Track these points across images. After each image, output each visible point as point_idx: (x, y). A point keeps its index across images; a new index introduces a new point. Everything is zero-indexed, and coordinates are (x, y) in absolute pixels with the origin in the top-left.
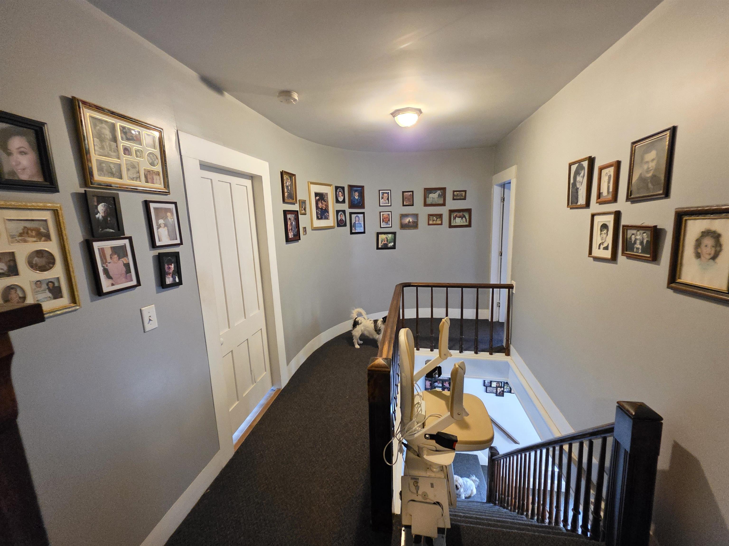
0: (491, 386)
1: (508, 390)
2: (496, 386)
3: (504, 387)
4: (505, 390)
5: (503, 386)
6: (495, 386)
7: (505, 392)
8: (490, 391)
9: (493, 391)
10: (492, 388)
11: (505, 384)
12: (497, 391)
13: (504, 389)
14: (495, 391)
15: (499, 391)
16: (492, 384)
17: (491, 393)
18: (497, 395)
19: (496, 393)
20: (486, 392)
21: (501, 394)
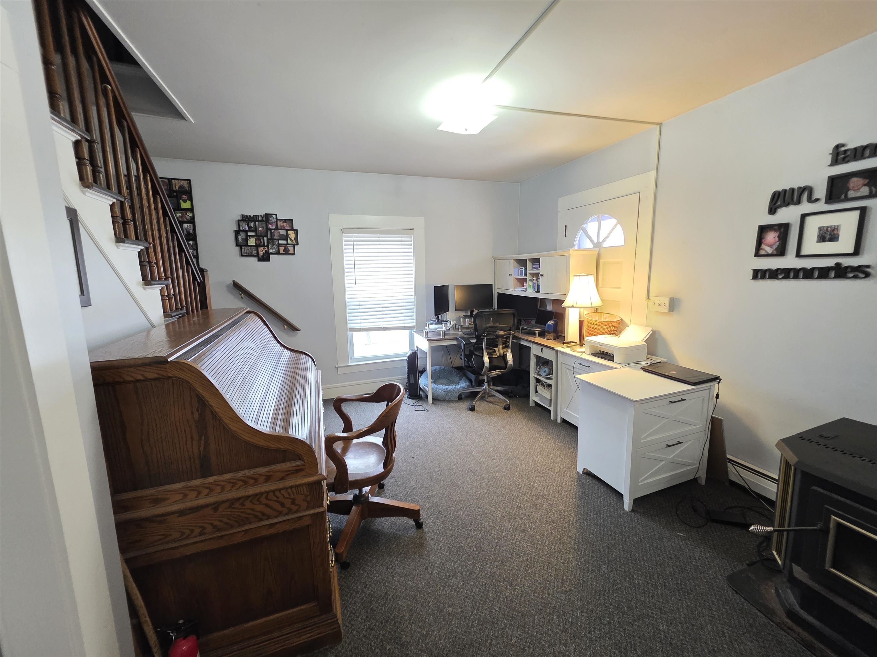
0: (247, 245)
1: (275, 250)
2: (256, 243)
3: (268, 246)
4: (271, 251)
5: (266, 244)
6: (254, 245)
7: (272, 254)
8: (246, 253)
9: (252, 254)
10: (250, 247)
11: (270, 241)
12: (258, 253)
13: (268, 249)
14: (254, 252)
15: (261, 253)
16: (249, 241)
17: (249, 256)
18: (260, 260)
19: (257, 255)
20: (242, 255)
21: (265, 258)
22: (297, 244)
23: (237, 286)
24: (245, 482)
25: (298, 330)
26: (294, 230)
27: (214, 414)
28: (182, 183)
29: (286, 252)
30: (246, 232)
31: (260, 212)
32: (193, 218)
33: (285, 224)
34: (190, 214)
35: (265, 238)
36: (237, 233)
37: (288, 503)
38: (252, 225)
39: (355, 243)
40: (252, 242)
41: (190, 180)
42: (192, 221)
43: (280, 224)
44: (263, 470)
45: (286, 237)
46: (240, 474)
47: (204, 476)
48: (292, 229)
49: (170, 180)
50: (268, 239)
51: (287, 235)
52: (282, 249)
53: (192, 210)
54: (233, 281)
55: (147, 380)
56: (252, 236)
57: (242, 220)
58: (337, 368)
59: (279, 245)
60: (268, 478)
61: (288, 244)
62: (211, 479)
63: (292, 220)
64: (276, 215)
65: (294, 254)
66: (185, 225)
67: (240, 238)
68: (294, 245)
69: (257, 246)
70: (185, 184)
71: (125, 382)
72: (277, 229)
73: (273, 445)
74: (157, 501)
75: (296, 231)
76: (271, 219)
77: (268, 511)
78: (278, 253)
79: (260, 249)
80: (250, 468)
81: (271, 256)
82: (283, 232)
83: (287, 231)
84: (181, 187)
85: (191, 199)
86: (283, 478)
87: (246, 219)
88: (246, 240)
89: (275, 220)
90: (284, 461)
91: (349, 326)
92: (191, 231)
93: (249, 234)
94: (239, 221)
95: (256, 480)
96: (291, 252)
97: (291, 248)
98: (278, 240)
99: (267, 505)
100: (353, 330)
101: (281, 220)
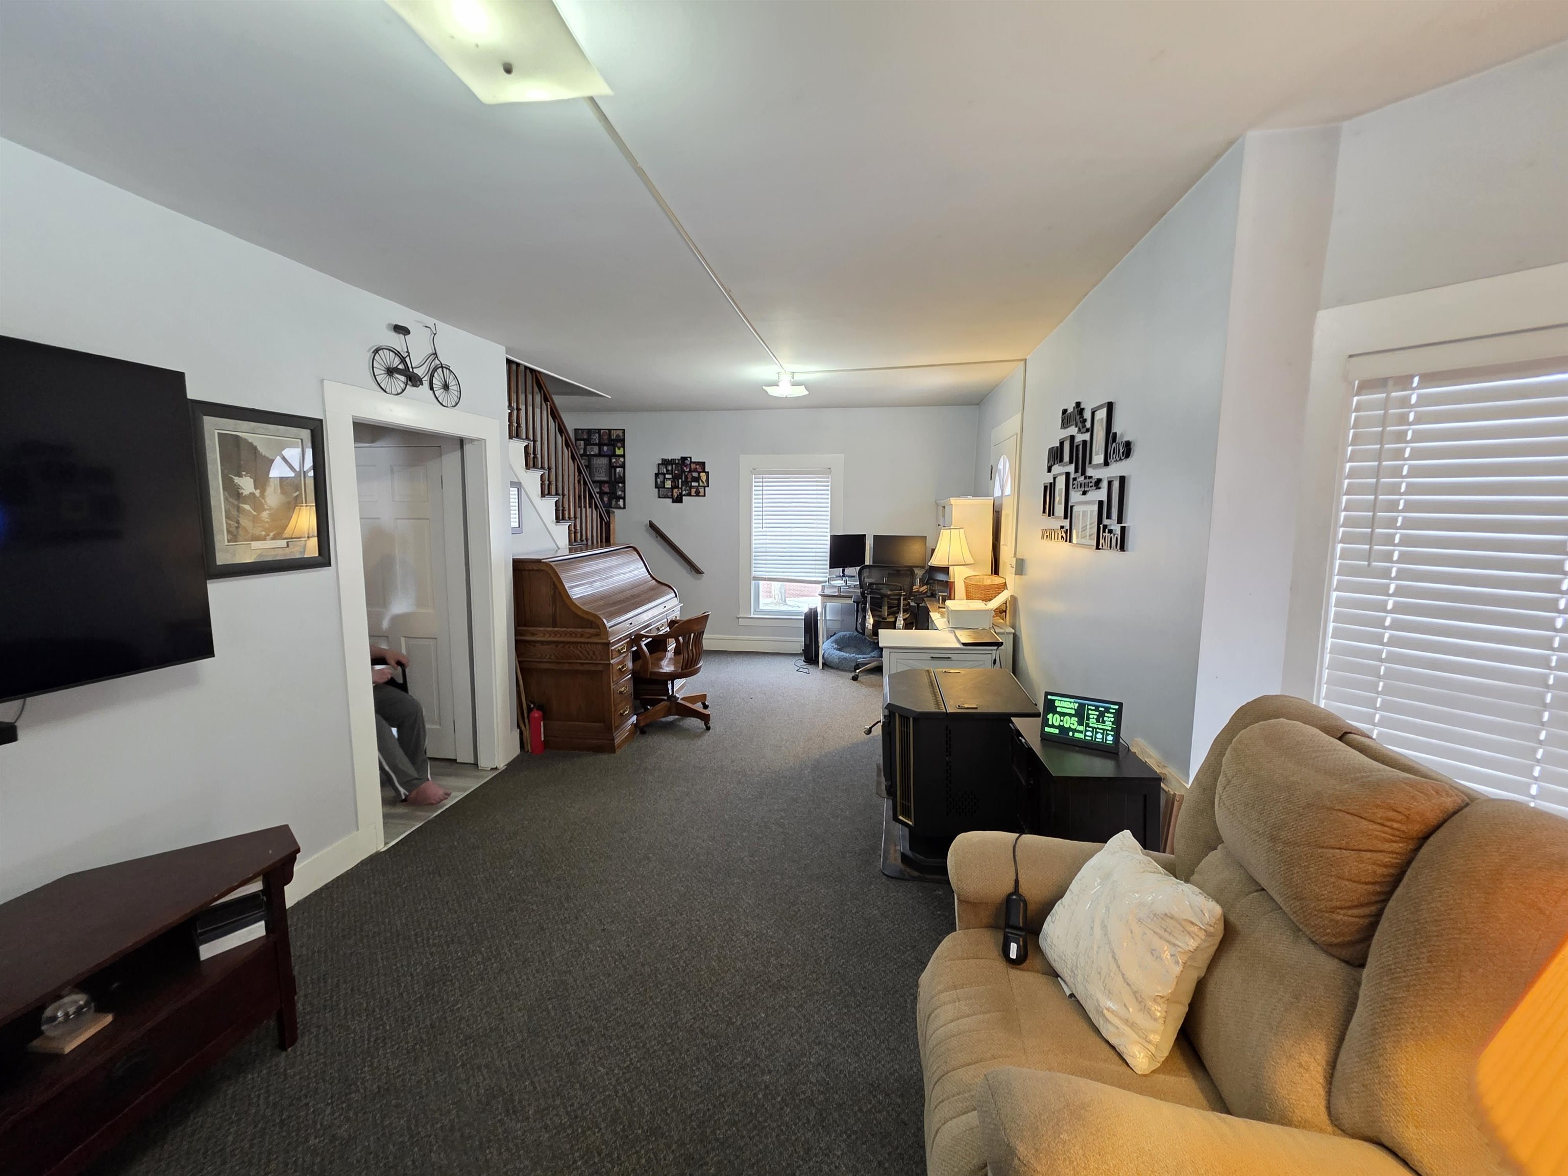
0: (664, 487)
1: (687, 492)
2: (672, 485)
3: (681, 488)
4: (684, 493)
5: (680, 486)
6: (671, 487)
7: (685, 495)
8: (663, 495)
9: (668, 495)
10: (666, 489)
11: (684, 483)
12: (672, 494)
13: (682, 491)
14: (670, 494)
15: (675, 495)
16: (666, 484)
17: (665, 497)
18: (674, 501)
19: (672, 497)
20: (659, 497)
21: (679, 500)
22: (708, 486)
23: (652, 526)
24: (571, 635)
25: (701, 573)
26: (706, 472)
27: (560, 593)
28: (618, 432)
29: (698, 494)
30: (664, 474)
31: (677, 456)
32: (624, 463)
33: (698, 467)
34: (622, 459)
35: (680, 481)
36: (657, 475)
37: (591, 653)
38: (670, 468)
39: (765, 484)
40: (668, 484)
41: (624, 430)
42: (623, 466)
43: (693, 466)
44: (580, 630)
45: (697, 479)
46: (569, 630)
47: (554, 627)
48: (704, 471)
49: (610, 430)
50: (682, 482)
51: (699, 477)
52: (693, 491)
53: (623, 456)
54: (650, 521)
55: (533, 570)
56: (669, 479)
57: (662, 464)
58: (738, 618)
59: (691, 487)
60: (582, 636)
61: (699, 485)
62: (556, 629)
63: (704, 463)
64: (691, 458)
65: (705, 496)
66: (618, 470)
67: (659, 480)
68: (705, 487)
69: (673, 488)
70: (620, 433)
71: (525, 570)
72: (690, 471)
73: (585, 616)
74: (533, 634)
75: (707, 473)
76: (686, 461)
77: (581, 655)
78: (689, 495)
79: (675, 490)
80: (574, 628)
81: (684, 497)
82: (695, 475)
83: (699, 473)
84: (618, 436)
85: (624, 447)
86: (589, 638)
87: (665, 462)
88: (664, 482)
89: (689, 463)
90: (591, 628)
91: (754, 574)
92: (622, 475)
93: (667, 476)
94: (659, 464)
95: (576, 635)
96: (702, 494)
97: (702, 490)
98: (691, 482)
99: (581, 652)
100: (756, 578)
101: (694, 463)
